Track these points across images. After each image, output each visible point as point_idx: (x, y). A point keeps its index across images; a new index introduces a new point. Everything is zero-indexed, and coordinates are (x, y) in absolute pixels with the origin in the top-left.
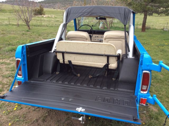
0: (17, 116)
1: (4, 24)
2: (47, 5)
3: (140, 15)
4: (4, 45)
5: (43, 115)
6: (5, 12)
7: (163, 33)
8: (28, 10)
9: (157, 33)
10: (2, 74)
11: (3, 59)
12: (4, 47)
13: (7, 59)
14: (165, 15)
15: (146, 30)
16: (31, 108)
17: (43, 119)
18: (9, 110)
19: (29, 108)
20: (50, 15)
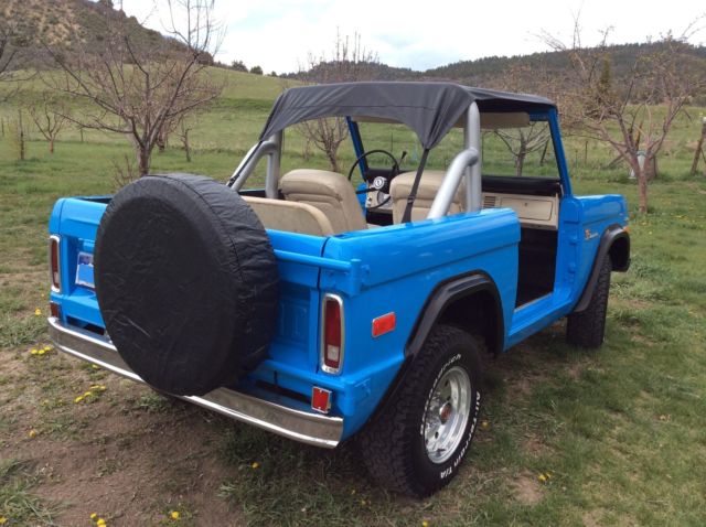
17: (127, 441)
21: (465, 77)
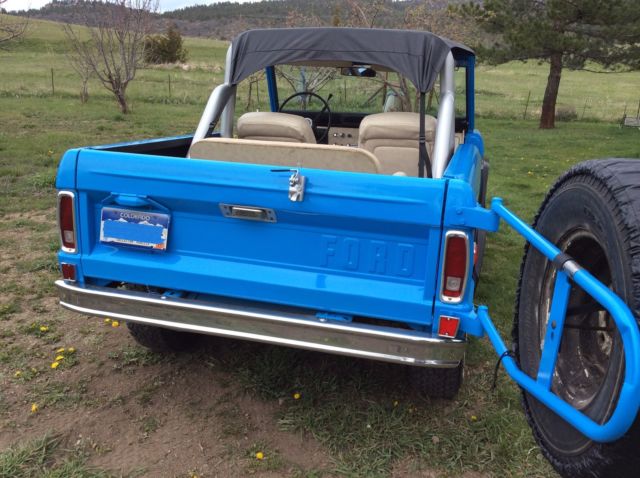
0: (59, 387)
1: (35, 92)
2: (198, 24)
3: (536, 65)
4: (30, 166)
5: (146, 385)
6: (41, 51)
7: (620, 134)
8: (122, 42)
9: (597, 136)
10: (19, 258)
11: (22, 211)
12: (30, 172)
13: (39, 212)
14: (629, 68)
15: (556, 123)
16: (107, 364)
17: (144, 397)
18: (36, 367)
19: (102, 364)
20: (206, 61)
21: (202, 20)
